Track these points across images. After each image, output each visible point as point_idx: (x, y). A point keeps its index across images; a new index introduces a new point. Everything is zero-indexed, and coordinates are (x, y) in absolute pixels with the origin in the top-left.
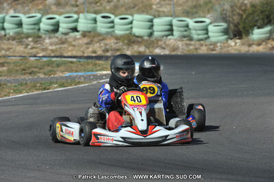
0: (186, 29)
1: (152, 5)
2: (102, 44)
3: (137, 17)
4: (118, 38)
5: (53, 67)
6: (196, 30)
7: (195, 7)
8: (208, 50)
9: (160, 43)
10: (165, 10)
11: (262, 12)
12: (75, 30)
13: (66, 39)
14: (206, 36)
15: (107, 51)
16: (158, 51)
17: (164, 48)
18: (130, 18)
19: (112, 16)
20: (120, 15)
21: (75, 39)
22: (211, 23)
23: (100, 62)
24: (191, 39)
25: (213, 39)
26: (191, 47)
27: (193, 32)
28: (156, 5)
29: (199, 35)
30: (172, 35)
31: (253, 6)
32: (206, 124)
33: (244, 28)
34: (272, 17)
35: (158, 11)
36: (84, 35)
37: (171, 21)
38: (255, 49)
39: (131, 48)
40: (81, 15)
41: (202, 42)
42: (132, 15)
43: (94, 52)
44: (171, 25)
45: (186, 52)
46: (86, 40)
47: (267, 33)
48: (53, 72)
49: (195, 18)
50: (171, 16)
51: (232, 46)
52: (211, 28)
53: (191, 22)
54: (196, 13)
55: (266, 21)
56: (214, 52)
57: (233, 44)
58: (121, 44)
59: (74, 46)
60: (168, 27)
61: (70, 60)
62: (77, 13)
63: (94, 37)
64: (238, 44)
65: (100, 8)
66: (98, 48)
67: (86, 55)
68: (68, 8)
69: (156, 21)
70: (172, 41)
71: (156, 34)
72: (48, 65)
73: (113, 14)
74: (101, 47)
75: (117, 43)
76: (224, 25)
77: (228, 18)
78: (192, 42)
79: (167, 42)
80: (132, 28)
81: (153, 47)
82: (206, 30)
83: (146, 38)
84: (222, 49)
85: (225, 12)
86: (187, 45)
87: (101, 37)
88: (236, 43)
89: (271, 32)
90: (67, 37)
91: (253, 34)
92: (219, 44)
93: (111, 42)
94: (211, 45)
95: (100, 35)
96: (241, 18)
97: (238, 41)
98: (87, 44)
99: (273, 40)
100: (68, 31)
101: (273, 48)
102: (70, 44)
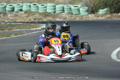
0: (70, 9)
2: (33, 17)
3: (49, 4)
4: (40, 14)
5: (12, 27)
6: (74, 10)
9: (59, 16)
10: (61, 1)
11: (103, 2)
12: (21, 10)
13: (17, 14)
14: (78, 13)
15: (36, 19)
16: (58, 19)
17: (60, 18)
18: (45, 5)
19: (38, 4)
20: (41, 3)
21: (21, 14)
22: (81, 7)
23: (33, 24)
24: (72, 14)
25: (82, 14)
26: (72, 18)
27: (73, 11)
29: (76, 12)
30: (64, 12)
32: (91, 51)
33: (95, 9)
34: (107, 4)
35: (58, 2)
36: (26, 12)
37: (63, 6)
38: (100, 18)
39: (46, 18)
40: (24, 4)
41: (77, 15)
43: (30, 20)
44: (64, 8)
45: (70, 20)
46: (26, 15)
47: (105, 11)
48: (12, 29)
49: (74, 5)
50: (63, 4)
51: (90, 17)
52: (81, 9)
53: (72, 7)
54: (75, 3)
55: (105, 6)
56: (82, 20)
58: (41, 16)
59: (21, 17)
60: (62, 9)
61: (19, 23)
62: (22, 3)
63: (30, 13)
64: (93, 16)
65: (32, 1)
66: (32, 18)
67: (26, 21)
68: (18, 1)
69: (57, 6)
70: (64, 15)
71: (57, 12)
72: (10, 26)
73: (38, 3)
74: (33, 18)
75: (40, 16)
76: (87, 8)
77: (88, 5)
78: (73, 16)
79: (62, 16)
80: (46, 9)
81: (56, 18)
82: (79, 10)
83: (53, 14)
84: (86, 18)
85: (87, 2)
86: (71, 17)
87: (33, 13)
88: (92, 16)
89: (107, 11)
90: (18, 13)
91: (99, 12)
92: (84, 16)
93: (37, 16)
94: (81, 17)
95: (32, 12)
96: (94, 5)
97: (93, 15)
98: (27, 16)
99: (108, 14)
100: (18, 11)
101: (108, 18)
102: (19, 17)
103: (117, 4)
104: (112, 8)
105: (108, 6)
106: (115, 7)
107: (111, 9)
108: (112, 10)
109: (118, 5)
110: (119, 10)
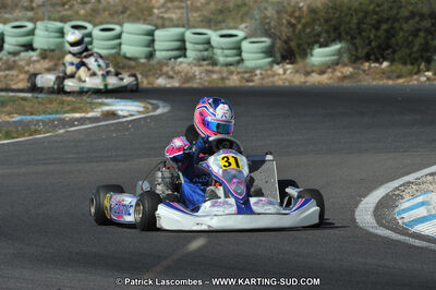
0: (206, 46)
1: (153, 7)
3: (128, 27)
6: (222, 49)
7: (221, 12)
8: (240, 81)
9: (165, 69)
10: (174, 16)
11: (327, 21)
12: (29, 47)
13: (14, 61)
14: (237, 58)
16: (161, 82)
17: (172, 78)
18: (118, 29)
19: (89, 26)
20: (102, 23)
21: (29, 62)
22: (245, 38)
23: (70, 99)
24: (215, 63)
25: (249, 64)
26: (215, 76)
27: (218, 52)
28: (159, 8)
29: (227, 56)
30: (185, 56)
31: (313, 11)
33: (299, 45)
34: (342, 28)
35: (162, 18)
36: (44, 55)
37: (183, 35)
38: (315, 79)
40: (39, 24)
41: (232, 68)
42: (121, 25)
44: (183, 41)
45: (206, 84)
46: (46, 64)
47: (334, 55)
49: (222, 29)
50: (183, 26)
51: (279, 75)
52: (245, 45)
53: (214, 36)
54: (224, 21)
55: (333, 35)
56: (251, 84)
57: (281, 71)
59: (28, 73)
60: (177, 44)
61: (22, 95)
62: (35, 23)
63: (59, 59)
64: (288, 72)
65: (69, 13)
68: (18, 13)
69: (158, 33)
70: (184, 65)
71: (159, 54)
73: (89, 22)
76: (267, 41)
77: (273, 31)
78: (217, 68)
79: (177, 68)
80: (120, 44)
81: (154, 75)
82: (238, 49)
83: (143, 61)
84: (263, 79)
85: (268, 21)
88: (285, 71)
89: (339, 52)
90: (17, 58)
91: (312, 55)
92: (258, 72)
94: (246, 72)
96: (294, 31)
97: (289, 66)
98: (48, 69)
99: (345, 65)
100: (18, 48)
101: (344, 77)
102: (21, 70)
103: (377, 29)
104: (357, 41)
105: (343, 34)
106: (369, 38)
107: (354, 44)
108: (357, 50)
109: (381, 33)
110: (384, 50)
